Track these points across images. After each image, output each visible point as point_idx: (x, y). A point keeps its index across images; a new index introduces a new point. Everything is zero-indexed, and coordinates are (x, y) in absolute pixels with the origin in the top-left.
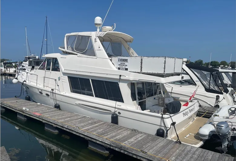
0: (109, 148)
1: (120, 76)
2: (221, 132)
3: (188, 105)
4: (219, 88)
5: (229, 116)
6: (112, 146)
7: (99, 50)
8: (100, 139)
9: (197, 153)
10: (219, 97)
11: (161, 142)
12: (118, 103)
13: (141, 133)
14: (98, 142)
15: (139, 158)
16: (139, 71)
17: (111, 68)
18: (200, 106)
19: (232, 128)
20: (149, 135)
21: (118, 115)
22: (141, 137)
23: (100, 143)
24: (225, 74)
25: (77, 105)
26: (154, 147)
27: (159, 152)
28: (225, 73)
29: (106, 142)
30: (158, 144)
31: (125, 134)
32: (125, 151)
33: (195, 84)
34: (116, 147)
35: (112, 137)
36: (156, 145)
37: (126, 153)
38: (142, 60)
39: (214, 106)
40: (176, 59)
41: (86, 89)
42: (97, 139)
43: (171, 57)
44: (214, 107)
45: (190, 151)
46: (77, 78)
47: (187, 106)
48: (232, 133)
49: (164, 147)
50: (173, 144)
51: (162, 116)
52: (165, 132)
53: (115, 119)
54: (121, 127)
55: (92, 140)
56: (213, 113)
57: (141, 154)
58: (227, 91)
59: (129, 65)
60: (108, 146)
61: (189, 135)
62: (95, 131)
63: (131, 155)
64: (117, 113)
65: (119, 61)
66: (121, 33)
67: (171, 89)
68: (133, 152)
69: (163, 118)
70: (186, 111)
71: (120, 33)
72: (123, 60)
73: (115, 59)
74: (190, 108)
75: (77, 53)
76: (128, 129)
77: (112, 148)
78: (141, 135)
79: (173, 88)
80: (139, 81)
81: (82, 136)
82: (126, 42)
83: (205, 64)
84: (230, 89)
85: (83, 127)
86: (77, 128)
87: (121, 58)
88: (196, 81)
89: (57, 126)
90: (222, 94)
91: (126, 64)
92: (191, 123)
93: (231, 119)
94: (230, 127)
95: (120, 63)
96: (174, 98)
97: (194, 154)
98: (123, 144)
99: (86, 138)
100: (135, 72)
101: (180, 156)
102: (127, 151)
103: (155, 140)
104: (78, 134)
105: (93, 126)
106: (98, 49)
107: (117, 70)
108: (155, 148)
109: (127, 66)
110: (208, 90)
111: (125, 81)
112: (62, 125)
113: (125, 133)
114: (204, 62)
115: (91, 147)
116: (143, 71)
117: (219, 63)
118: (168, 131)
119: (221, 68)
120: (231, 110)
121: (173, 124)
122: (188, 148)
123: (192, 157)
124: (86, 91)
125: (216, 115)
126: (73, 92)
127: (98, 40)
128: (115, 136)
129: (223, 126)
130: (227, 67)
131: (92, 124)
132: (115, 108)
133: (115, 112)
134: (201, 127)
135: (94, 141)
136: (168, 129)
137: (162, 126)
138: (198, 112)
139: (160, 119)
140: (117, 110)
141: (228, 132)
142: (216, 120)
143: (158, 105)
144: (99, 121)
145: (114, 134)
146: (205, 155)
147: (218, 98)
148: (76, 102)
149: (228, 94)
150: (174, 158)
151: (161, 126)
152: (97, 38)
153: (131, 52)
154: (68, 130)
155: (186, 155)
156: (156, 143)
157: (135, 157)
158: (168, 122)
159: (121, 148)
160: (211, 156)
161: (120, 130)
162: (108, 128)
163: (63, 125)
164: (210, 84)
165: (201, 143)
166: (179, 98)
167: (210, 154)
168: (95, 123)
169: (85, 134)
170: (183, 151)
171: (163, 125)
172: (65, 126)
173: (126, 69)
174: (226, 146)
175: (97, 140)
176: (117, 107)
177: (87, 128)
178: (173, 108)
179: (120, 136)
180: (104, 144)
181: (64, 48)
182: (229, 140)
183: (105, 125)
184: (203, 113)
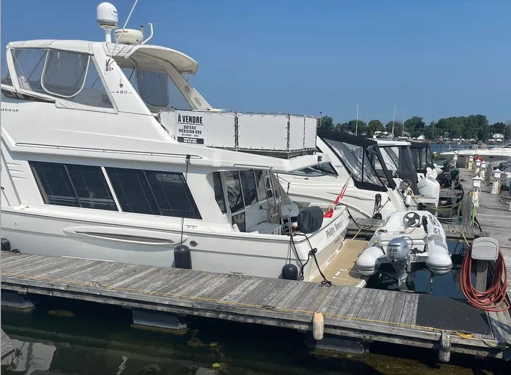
0: (188, 315)
1: (188, 157)
2: (396, 256)
3: (333, 216)
4: (380, 180)
5: (406, 228)
6: (198, 310)
7: (122, 92)
8: (165, 300)
9: (360, 295)
10: (381, 197)
11: (294, 288)
12: (188, 221)
13: (250, 278)
14: (159, 308)
15: (259, 321)
16: (233, 146)
17: (160, 137)
18: (350, 217)
19: (413, 248)
20: (267, 280)
21: (190, 247)
22: (252, 284)
23: (165, 309)
24: (386, 150)
25: (70, 235)
26: (284, 297)
27: (296, 303)
28: (384, 147)
29: (182, 304)
30: (289, 291)
31: (215, 284)
32: (228, 313)
33: (335, 174)
34: (205, 310)
35: (193, 293)
36: (287, 294)
37: (230, 317)
38: (236, 119)
39: (371, 217)
40: (307, 119)
41: (91, 194)
42: (157, 301)
43: (298, 115)
44: (373, 217)
45: (348, 294)
46: (61, 166)
47: (330, 217)
48: (413, 258)
49: (302, 295)
50: (317, 289)
51: (292, 238)
52: (299, 270)
53: (183, 259)
54: (201, 272)
55: (145, 306)
56: (372, 229)
57: (263, 313)
58: (393, 186)
59: (204, 131)
60: (187, 312)
61: (339, 272)
62: (145, 286)
63: (241, 319)
64: (187, 244)
65: (179, 120)
66: (172, 50)
67: (287, 186)
68: (247, 313)
69: (293, 242)
70: (330, 227)
71: (168, 49)
72: (190, 119)
73: (169, 117)
74: (337, 221)
75: (54, 98)
76: (219, 274)
77: (196, 313)
78: (251, 281)
79: (291, 183)
80: (234, 167)
81: (112, 302)
82: (180, 72)
83: (337, 127)
84: (398, 181)
85: (111, 282)
86: (97, 286)
87: (183, 113)
88: (338, 166)
89: (30, 291)
90: (386, 191)
91: (198, 127)
92: (338, 252)
93: (410, 233)
94: (410, 246)
95: (182, 126)
96: (299, 205)
97: (356, 297)
98: (222, 301)
99: (126, 304)
100: (223, 148)
101: (334, 305)
102: (232, 314)
103: (283, 286)
104: (100, 301)
105: (133, 278)
106: (120, 89)
107: (176, 142)
108: (286, 299)
109: (200, 132)
110: (360, 185)
111: (200, 169)
112: (48, 284)
113: (217, 283)
114: (335, 123)
115: (139, 323)
116: (241, 145)
117: (365, 124)
118: (305, 268)
119: (377, 137)
120: (407, 218)
121: (313, 252)
122: (344, 290)
123: (353, 303)
124: (91, 199)
125: (382, 231)
126: (50, 204)
127: (114, 65)
128: (198, 291)
129: (399, 246)
130: (387, 135)
131: (128, 274)
132: (182, 232)
133: (182, 242)
134: (360, 254)
135: (149, 307)
136: (303, 263)
137: (293, 259)
138: (348, 230)
139: (288, 245)
140: (187, 236)
141: (407, 255)
142: (385, 238)
143: (269, 221)
144: (143, 268)
145: (193, 287)
146: (374, 297)
147: (378, 198)
148: (65, 229)
149: (395, 191)
150: (325, 308)
151: (290, 259)
152: (112, 59)
153: (192, 99)
154: (67, 296)
155: (343, 301)
156: (286, 290)
157: (250, 321)
158: (304, 250)
159: (218, 310)
160: (384, 296)
161: (201, 278)
162: (172, 279)
163: (52, 285)
164: (363, 171)
165: (363, 282)
166: (309, 203)
167: (381, 295)
168: (135, 271)
169: (124, 296)
170: (338, 296)
171: (293, 256)
172: (59, 286)
173: (200, 141)
174: (404, 281)
175: (156, 304)
176: (185, 229)
177: (121, 283)
178: (310, 220)
179: (208, 288)
180: (175, 310)
181: (10, 83)
182: (409, 270)
183: (161, 273)
184: (354, 233)
